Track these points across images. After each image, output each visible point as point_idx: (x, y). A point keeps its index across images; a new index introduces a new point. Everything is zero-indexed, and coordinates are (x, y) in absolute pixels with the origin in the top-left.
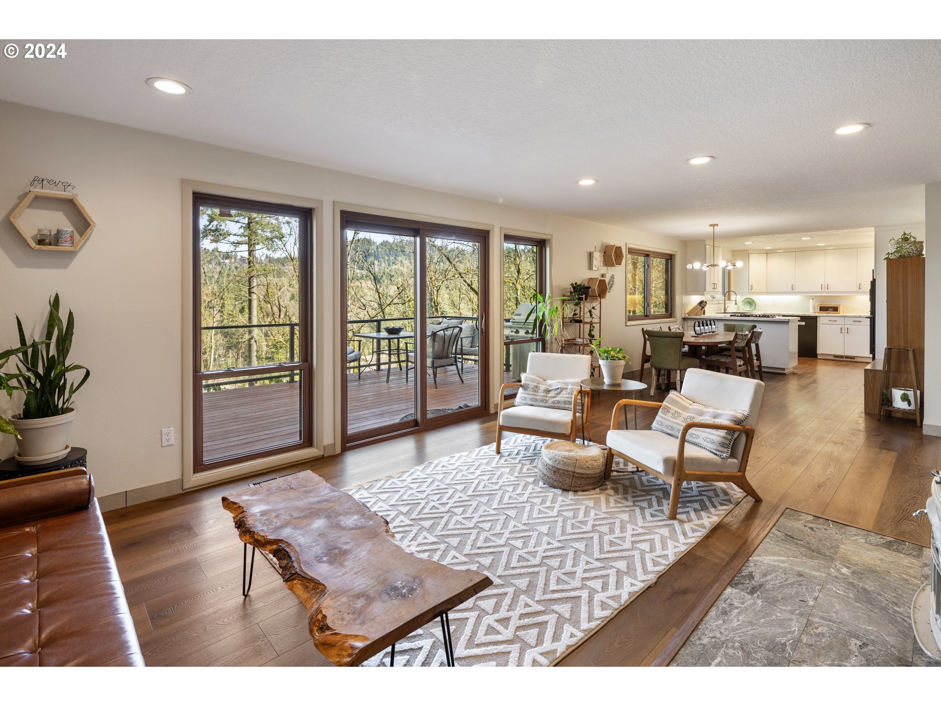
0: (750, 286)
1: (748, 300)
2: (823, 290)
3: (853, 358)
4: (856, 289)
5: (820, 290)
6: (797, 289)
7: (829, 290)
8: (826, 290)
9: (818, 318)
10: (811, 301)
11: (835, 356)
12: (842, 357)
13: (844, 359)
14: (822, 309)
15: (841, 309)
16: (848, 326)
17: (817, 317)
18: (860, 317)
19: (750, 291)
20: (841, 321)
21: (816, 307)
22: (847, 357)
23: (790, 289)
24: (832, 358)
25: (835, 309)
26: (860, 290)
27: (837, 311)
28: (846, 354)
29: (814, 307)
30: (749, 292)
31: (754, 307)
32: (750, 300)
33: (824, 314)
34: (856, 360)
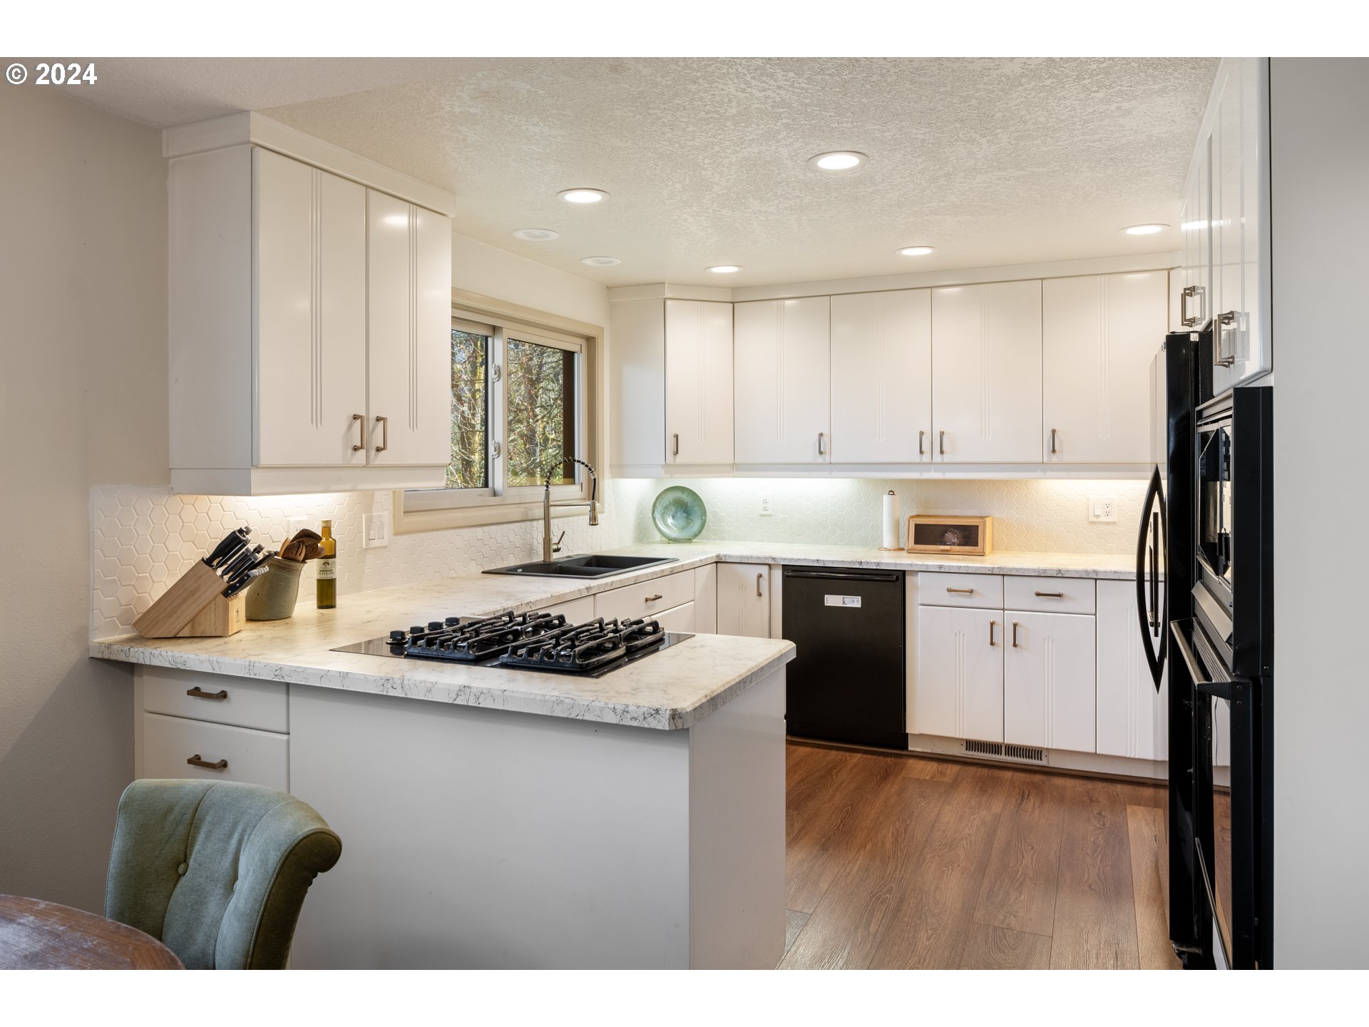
0: (671, 441)
1: (678, 495)
2: (926, 458)
3: (1036, 752)
4: (1035, 453)
5: (916, 457)
6: (838, 454)
7: (947, 458)
8: (937, 458)
9: (908, 579)
10: (886, 498)
11: (971, 745)
12: (994, 748)
13: (1003, 757)
14: (927, 535)
15: (988, 536)
16: (1011, 617)
17: (904, 572)
18: (1060, 575)
19: (670, 459)
20: (989, 591)
21: (903, 529)
22: (1012, 750)
23: (810, 455)
24: (960, 751)
25: (969, 536)
26: (1055, 459)
27: (976, 544)
28: (1012, 739)
29: (896, 525)
30: (666, 465)
31: (696, 525)
32: (684, 497)
33: (929, 559)
34: (1044, 762)
